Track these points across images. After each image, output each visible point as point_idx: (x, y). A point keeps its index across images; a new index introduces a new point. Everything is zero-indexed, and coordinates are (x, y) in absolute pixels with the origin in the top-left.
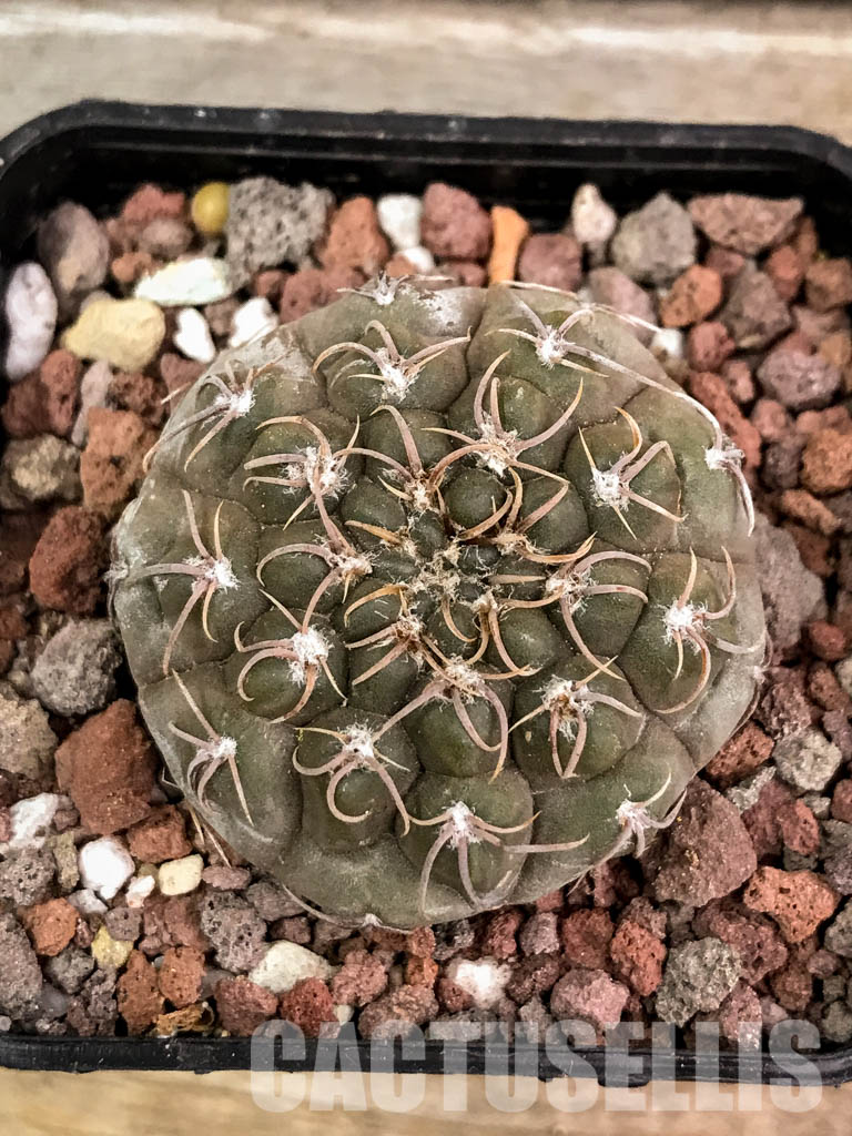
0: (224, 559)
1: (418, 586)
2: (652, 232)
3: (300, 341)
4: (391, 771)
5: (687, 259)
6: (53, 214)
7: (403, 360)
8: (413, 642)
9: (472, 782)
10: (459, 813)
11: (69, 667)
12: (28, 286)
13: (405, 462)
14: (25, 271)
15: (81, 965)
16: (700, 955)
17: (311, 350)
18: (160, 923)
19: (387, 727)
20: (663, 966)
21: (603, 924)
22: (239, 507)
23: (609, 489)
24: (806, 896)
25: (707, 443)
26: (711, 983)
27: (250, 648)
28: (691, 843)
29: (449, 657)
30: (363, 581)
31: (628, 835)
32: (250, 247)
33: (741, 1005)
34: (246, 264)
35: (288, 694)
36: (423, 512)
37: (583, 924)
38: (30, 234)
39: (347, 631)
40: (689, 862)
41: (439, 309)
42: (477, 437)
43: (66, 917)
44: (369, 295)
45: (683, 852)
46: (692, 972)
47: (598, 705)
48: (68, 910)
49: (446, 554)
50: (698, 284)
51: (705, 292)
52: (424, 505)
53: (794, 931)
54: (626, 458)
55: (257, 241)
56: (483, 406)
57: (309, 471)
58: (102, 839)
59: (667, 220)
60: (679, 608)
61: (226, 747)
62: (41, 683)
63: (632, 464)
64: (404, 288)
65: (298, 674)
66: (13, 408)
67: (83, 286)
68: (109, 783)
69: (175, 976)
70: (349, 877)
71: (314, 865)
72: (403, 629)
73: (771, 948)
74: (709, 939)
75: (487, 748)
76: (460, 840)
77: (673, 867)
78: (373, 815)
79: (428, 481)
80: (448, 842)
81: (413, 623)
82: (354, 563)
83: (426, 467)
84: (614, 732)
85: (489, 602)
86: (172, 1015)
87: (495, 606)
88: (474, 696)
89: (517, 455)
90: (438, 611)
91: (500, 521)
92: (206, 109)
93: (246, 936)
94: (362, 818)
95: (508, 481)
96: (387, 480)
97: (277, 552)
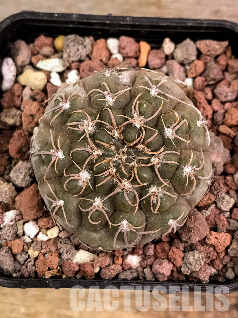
0: (61, 150)
1: (115, 159)
2: (184, 49)
3: (84, 86)
4: (106, 211)
5: (194, 58)
6: (15, 43)
7: (112, 95)
8: (113, 175)
9: (128, 214)
10: (125, 223)
11: (20, 175)
12: (8, 65)
13: (112, 124)
14: (7, 60)
15: (25, 257)
16: (194, 256)
17: (87, 89)
18: (46, 245)
19: (105, 199)
20: (183, 259)
21: (167, 247)
22: (66, 134)
23: (169, 133)
24: (223, 239)
25: (198, 119)
26: (197, 264)
27: (68, 176)
28: (192, 226)
29: (123, 179)
30: (100, 157)
31: (171, 228)
32: (69, 56)
33: (204, 270)
34: (68, 61)
35: (78, 189)
36: (117, 138)
37: (161, 246)
38: (8, 48)
39: (95, 171)
40: (191, 231)
41: (123, 78)
42: (133, 117)
43: (21, 244)
44: (104, 74)
45: (190, 229)
46: (191, 261)
47: (164, 194)
48: (21, 242)
49: (123, 150)
50: (197, 65)
51: (199, 67)
52: (117, 136)
53: (219, 249)
54: (174, 125)
55: (71, 54)
56: (134, 108)
57: (85, 127)
58: (30, 222)
59: (189, 46)
60: (187, 167)
61: (61, 203)
62: (13, 178)
63: (176, 126)
64: (113, 71)
65: (81, 184)
66: (4, 99)
67: (23, 64)
68: (32, 206)
69: (51, 261)
70: (95, 237)
71: (85, 234)
72: (110, 171)
73: (212, 253)
74: (196, 251)
75: (133, 205)
76: (125, 230)
77: (187, 232)
78: (101, 222)
79: (118, 130)
80: (121, 230)
81: (113, 170)
82: (97, 152)
83: (118, 126)
84: (168, 201)
85: (135, 164)
86: (50, 271)
87: (136, 165)
88: (130, 191)
89: (143, 123)
90: (120, 166)
91: (138, 141)
92: (58, 14)
93: (69, 251)
94: (98, 223)
95: (141, 130)
96: (107, 129)
97: (75, 150)
